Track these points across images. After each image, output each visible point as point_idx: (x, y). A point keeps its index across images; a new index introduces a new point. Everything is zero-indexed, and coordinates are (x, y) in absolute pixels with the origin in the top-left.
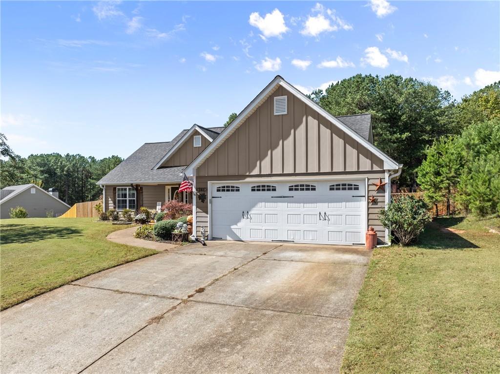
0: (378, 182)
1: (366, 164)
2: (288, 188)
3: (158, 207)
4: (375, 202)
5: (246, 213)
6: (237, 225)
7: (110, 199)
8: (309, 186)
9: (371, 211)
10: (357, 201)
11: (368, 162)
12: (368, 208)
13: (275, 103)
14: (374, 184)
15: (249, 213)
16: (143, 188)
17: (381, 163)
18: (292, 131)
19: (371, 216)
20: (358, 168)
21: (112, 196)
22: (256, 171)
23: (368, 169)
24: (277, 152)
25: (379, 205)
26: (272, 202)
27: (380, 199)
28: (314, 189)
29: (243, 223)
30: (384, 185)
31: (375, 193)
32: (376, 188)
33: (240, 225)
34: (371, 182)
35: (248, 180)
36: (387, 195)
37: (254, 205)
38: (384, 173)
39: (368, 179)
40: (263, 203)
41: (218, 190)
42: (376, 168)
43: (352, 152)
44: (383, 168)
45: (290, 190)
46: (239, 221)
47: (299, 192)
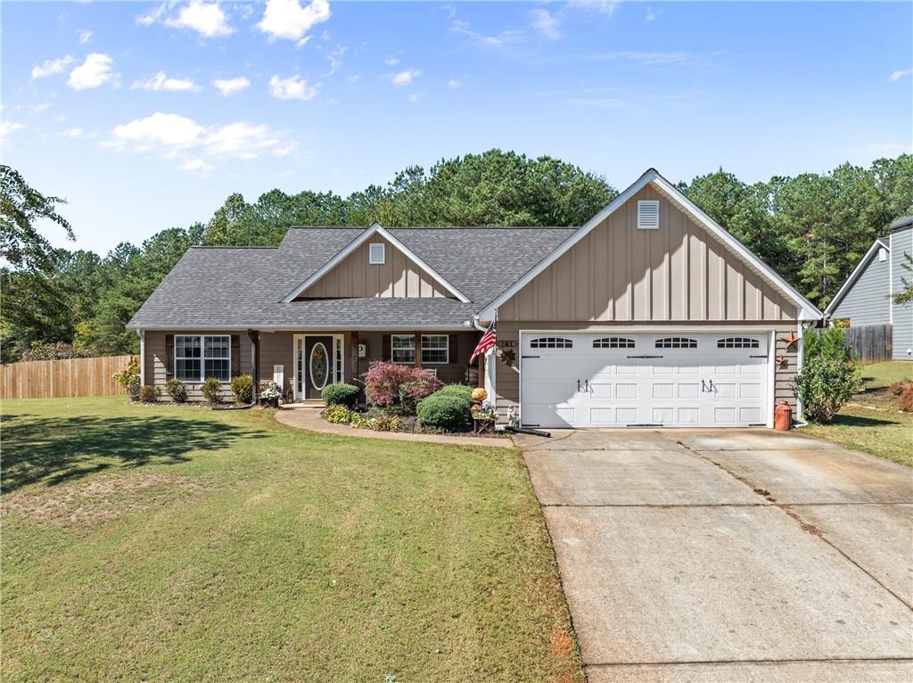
0: (788, 336)
1: (773, 312)
2: (655, 343)
3: (275, 375)
4: (784, 365)
5: (582, 382)
6: (567, 402)
7: (156, 359)
8: (687, 340)
9: (779, 377)
10: (756, 363)
11: (776, 308)
12: (776, 373)
13: (639, 209)
14: (783, 340)
15: (589, 383)
16: (241, 338)
17: (793, 309)
18: (667, 256)
19: (779, 385)
20: (763, 317)
21: (163, 353)
22: (607, 316)
23: (776, 318)
24: (642, 287)
25: (790, 369)
26: (628, 365)
27: (790, 361)
28: (694, 346)
29: (579, 399)
30: (796, 341)
31: (784, 353)
32: (785, 345)
33: (572, 402)
34: (780, 336)
35: (592, 329)
36: (800, 354)
37: (598, 369)
38: (797, 324)
39: (776, 333)
40: (613, 367)
41: (534, 346)
42: (786, 317)
43: (755, 293)
44: (796, 317)
45: (658, 346)
46: (571, 395)
47: (672, 350)
